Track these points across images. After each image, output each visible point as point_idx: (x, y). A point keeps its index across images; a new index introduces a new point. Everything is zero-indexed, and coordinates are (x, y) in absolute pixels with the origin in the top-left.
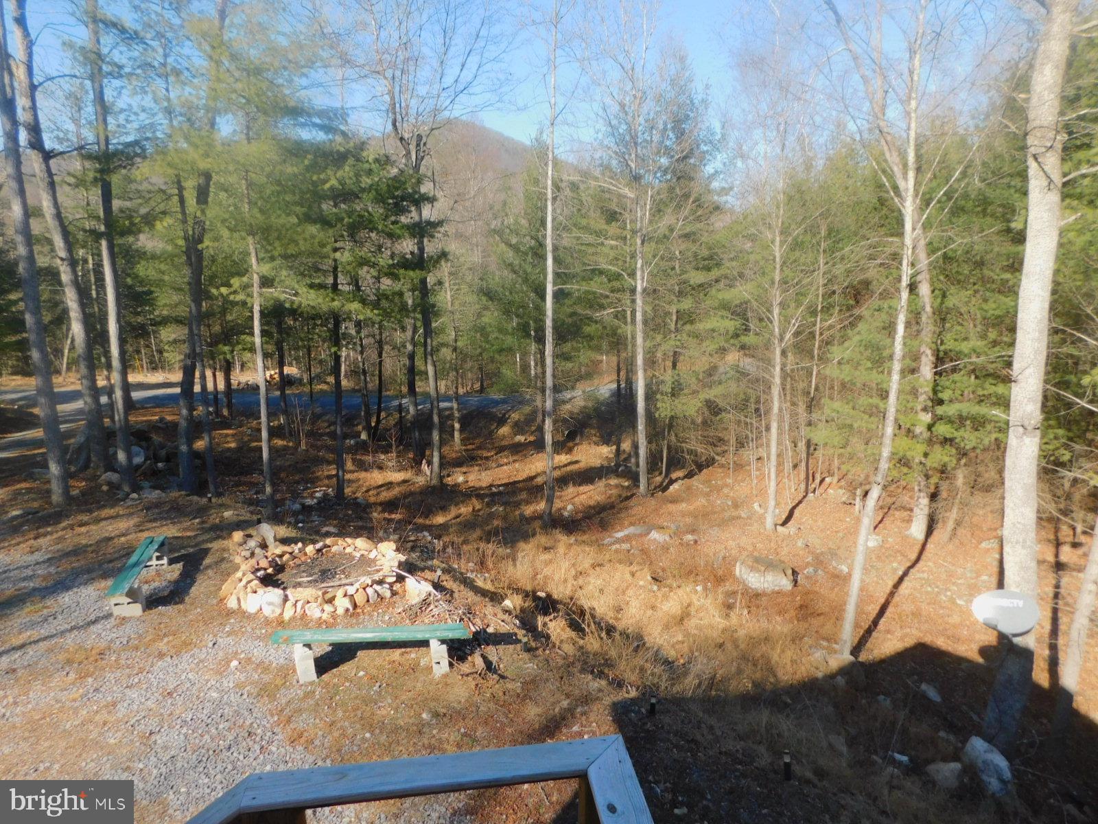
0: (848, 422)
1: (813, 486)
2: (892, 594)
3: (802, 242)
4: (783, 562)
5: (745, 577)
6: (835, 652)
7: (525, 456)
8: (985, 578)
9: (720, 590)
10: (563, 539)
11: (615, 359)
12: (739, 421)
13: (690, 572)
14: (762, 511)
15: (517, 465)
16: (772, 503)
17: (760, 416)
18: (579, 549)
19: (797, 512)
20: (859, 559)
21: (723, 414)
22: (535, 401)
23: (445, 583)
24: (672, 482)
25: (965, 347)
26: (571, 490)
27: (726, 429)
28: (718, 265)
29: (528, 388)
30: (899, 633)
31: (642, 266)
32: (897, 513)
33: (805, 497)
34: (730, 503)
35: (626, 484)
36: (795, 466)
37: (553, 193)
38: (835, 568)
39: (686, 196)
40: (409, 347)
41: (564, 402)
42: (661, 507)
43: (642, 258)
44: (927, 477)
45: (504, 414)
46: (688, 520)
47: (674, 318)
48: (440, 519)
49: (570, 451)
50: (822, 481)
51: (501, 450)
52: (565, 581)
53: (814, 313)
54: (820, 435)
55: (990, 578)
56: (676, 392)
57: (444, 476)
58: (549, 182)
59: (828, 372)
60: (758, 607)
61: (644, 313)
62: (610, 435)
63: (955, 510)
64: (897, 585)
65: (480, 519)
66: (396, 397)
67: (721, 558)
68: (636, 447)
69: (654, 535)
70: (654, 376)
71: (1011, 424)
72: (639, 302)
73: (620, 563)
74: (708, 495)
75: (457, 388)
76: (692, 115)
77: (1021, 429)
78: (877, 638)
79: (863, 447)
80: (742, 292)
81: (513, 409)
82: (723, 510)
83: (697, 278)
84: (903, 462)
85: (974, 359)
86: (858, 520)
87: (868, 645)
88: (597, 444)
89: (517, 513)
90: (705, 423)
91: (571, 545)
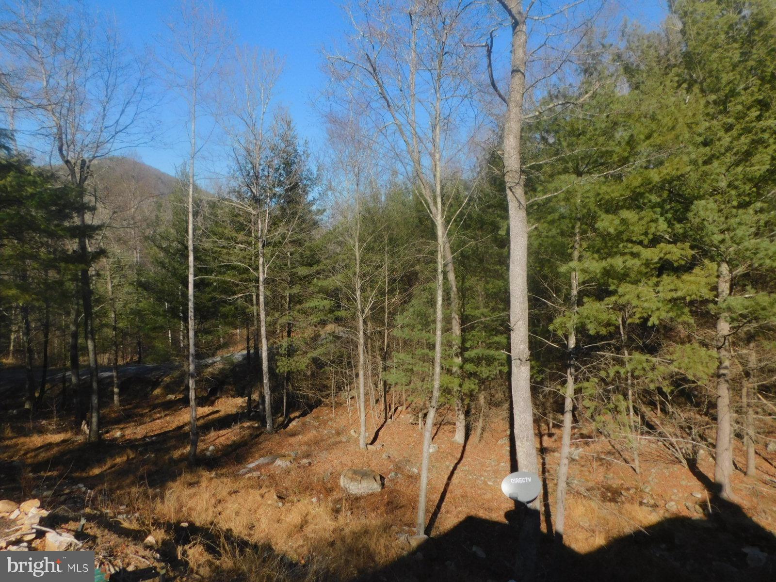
0: (410, 367)
1: (390, 414)
2: (447, 485)
3: (373, 248)
4: (374, 471)
5: (347, 486)
6: (414, 533)
7: (176, 411)
8: (503, 464)
9: (330, 498)
10: (206, 475)
11: (245, 332)
12: (338, 372)
13: (307, 488)
14: (356, 436)
15: (168, 418)
16: (363, 429)
17: (351, 367)
18: (218, 481)
19: (380, 433)
20: (425, 462)
21: (326, 368)
22: (183, 366)
23: (89, 530)
24: (291, 420)
25: (477, 313)
26: (213, 434)
27: (328, 378)
28: (318, 262)
29: (177, 356)
30: (454, 512)
31: (263, 263)
32: (445, 427)
33: (385, 422)
34: (334, 432)
35: (256, 425)
36: (377, 401)
37: (193, 207)
38: (409, 471)
39: (294, 214)
40: (73, 328)
41: (207, 366)
42: (283, 440)
43: (263, 257)
44: (462, 400)
45: (158, 379)
46: (304, 448)
47: (288, 299)
48: (97, 471)
49: (212, 404)
50: (396, 409)
51: (154, 407)
52: (207, 510)
53: (383, 294)
54: (393, 377)
55: (506, 464)
56: (291, 352)
57: (102, 434)
58: (191, 200)
59: (394, 333)
60: (358, 508)
61: (266, 297)
62: (244, 388)
63: (481, 420)
64: (450, 478)
65: (133, 466)
66: (60, 370)
67: (329, 474)
68: (262, 397)
69: (279, 462)
70: (275, 343)
71: (512, 358)
72: (261, 288)
73: (252, 488)
74: (317, 428)
75: (116, 360)
76: (296, 161)
77: (519, 361)
78: (441, 518)
79: (421, 384)
80: (335, 281)
81: (166, 374)
82: (329, 437)
83: (303, 271)
84: (446, 391)
85: (483, 319)
86: (421, 435)
87: (436, 524)
88: (233, 397)
89: (167, 457)
90: (313, 375)
91: (212, 479)
